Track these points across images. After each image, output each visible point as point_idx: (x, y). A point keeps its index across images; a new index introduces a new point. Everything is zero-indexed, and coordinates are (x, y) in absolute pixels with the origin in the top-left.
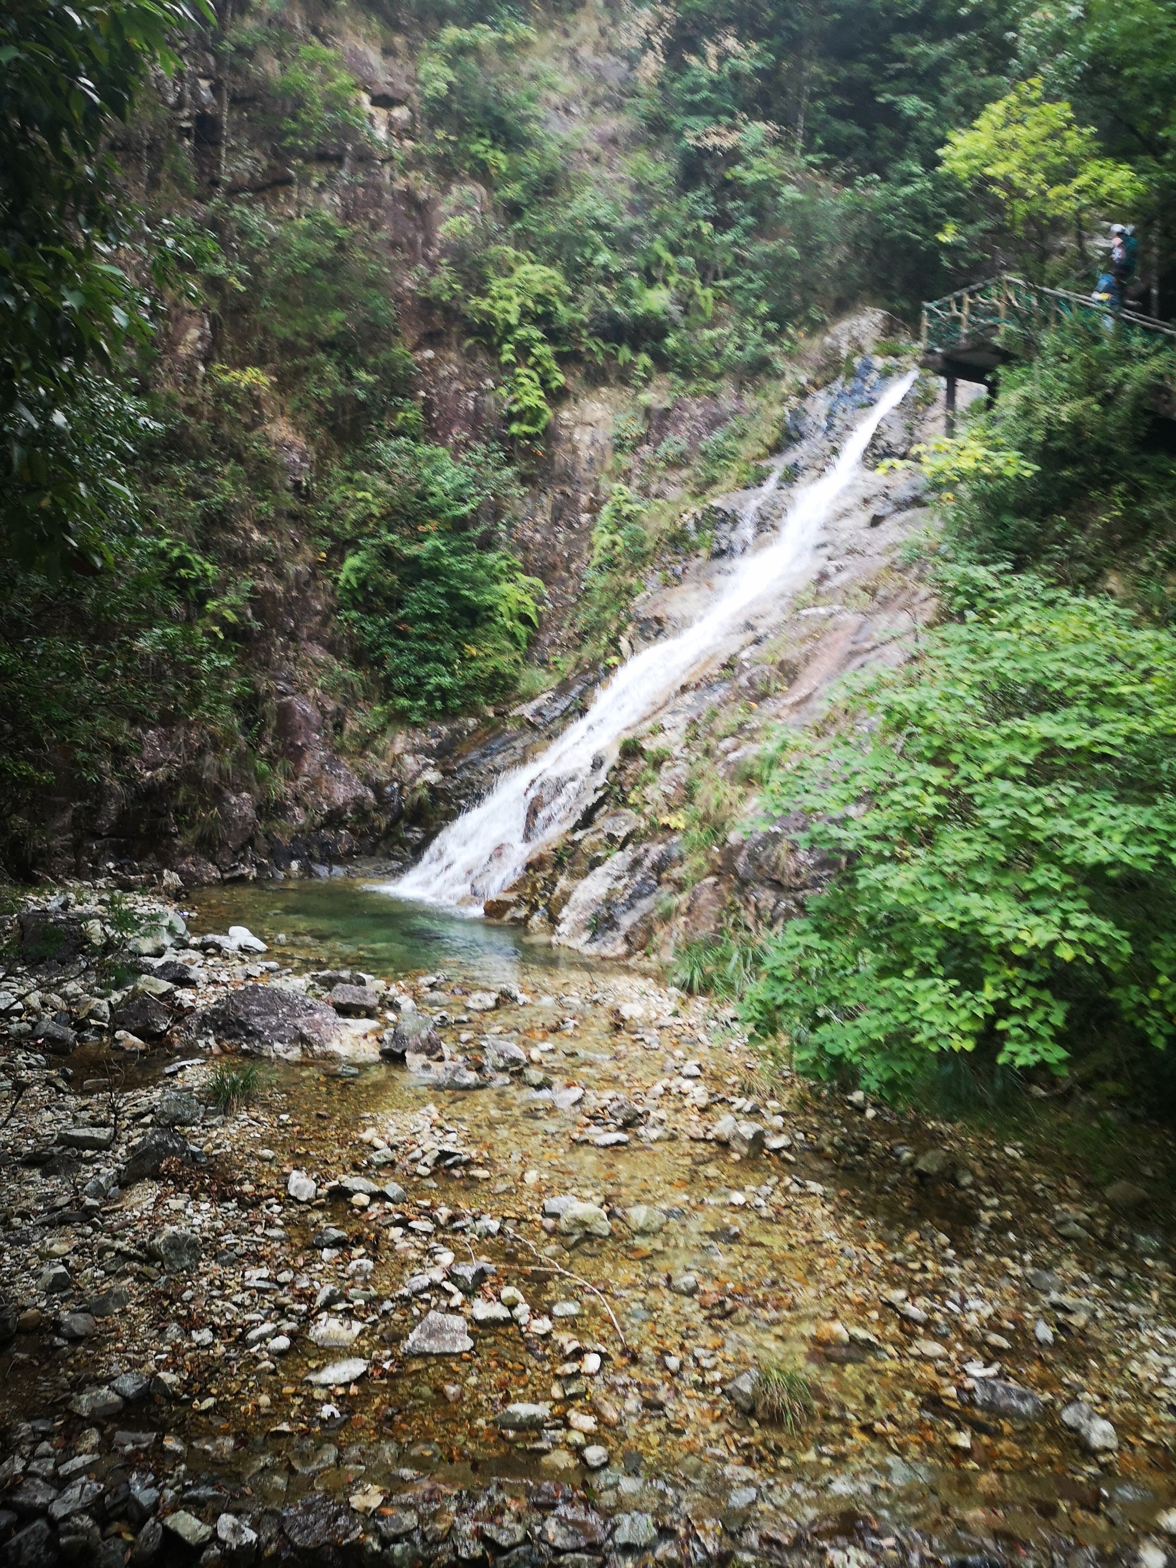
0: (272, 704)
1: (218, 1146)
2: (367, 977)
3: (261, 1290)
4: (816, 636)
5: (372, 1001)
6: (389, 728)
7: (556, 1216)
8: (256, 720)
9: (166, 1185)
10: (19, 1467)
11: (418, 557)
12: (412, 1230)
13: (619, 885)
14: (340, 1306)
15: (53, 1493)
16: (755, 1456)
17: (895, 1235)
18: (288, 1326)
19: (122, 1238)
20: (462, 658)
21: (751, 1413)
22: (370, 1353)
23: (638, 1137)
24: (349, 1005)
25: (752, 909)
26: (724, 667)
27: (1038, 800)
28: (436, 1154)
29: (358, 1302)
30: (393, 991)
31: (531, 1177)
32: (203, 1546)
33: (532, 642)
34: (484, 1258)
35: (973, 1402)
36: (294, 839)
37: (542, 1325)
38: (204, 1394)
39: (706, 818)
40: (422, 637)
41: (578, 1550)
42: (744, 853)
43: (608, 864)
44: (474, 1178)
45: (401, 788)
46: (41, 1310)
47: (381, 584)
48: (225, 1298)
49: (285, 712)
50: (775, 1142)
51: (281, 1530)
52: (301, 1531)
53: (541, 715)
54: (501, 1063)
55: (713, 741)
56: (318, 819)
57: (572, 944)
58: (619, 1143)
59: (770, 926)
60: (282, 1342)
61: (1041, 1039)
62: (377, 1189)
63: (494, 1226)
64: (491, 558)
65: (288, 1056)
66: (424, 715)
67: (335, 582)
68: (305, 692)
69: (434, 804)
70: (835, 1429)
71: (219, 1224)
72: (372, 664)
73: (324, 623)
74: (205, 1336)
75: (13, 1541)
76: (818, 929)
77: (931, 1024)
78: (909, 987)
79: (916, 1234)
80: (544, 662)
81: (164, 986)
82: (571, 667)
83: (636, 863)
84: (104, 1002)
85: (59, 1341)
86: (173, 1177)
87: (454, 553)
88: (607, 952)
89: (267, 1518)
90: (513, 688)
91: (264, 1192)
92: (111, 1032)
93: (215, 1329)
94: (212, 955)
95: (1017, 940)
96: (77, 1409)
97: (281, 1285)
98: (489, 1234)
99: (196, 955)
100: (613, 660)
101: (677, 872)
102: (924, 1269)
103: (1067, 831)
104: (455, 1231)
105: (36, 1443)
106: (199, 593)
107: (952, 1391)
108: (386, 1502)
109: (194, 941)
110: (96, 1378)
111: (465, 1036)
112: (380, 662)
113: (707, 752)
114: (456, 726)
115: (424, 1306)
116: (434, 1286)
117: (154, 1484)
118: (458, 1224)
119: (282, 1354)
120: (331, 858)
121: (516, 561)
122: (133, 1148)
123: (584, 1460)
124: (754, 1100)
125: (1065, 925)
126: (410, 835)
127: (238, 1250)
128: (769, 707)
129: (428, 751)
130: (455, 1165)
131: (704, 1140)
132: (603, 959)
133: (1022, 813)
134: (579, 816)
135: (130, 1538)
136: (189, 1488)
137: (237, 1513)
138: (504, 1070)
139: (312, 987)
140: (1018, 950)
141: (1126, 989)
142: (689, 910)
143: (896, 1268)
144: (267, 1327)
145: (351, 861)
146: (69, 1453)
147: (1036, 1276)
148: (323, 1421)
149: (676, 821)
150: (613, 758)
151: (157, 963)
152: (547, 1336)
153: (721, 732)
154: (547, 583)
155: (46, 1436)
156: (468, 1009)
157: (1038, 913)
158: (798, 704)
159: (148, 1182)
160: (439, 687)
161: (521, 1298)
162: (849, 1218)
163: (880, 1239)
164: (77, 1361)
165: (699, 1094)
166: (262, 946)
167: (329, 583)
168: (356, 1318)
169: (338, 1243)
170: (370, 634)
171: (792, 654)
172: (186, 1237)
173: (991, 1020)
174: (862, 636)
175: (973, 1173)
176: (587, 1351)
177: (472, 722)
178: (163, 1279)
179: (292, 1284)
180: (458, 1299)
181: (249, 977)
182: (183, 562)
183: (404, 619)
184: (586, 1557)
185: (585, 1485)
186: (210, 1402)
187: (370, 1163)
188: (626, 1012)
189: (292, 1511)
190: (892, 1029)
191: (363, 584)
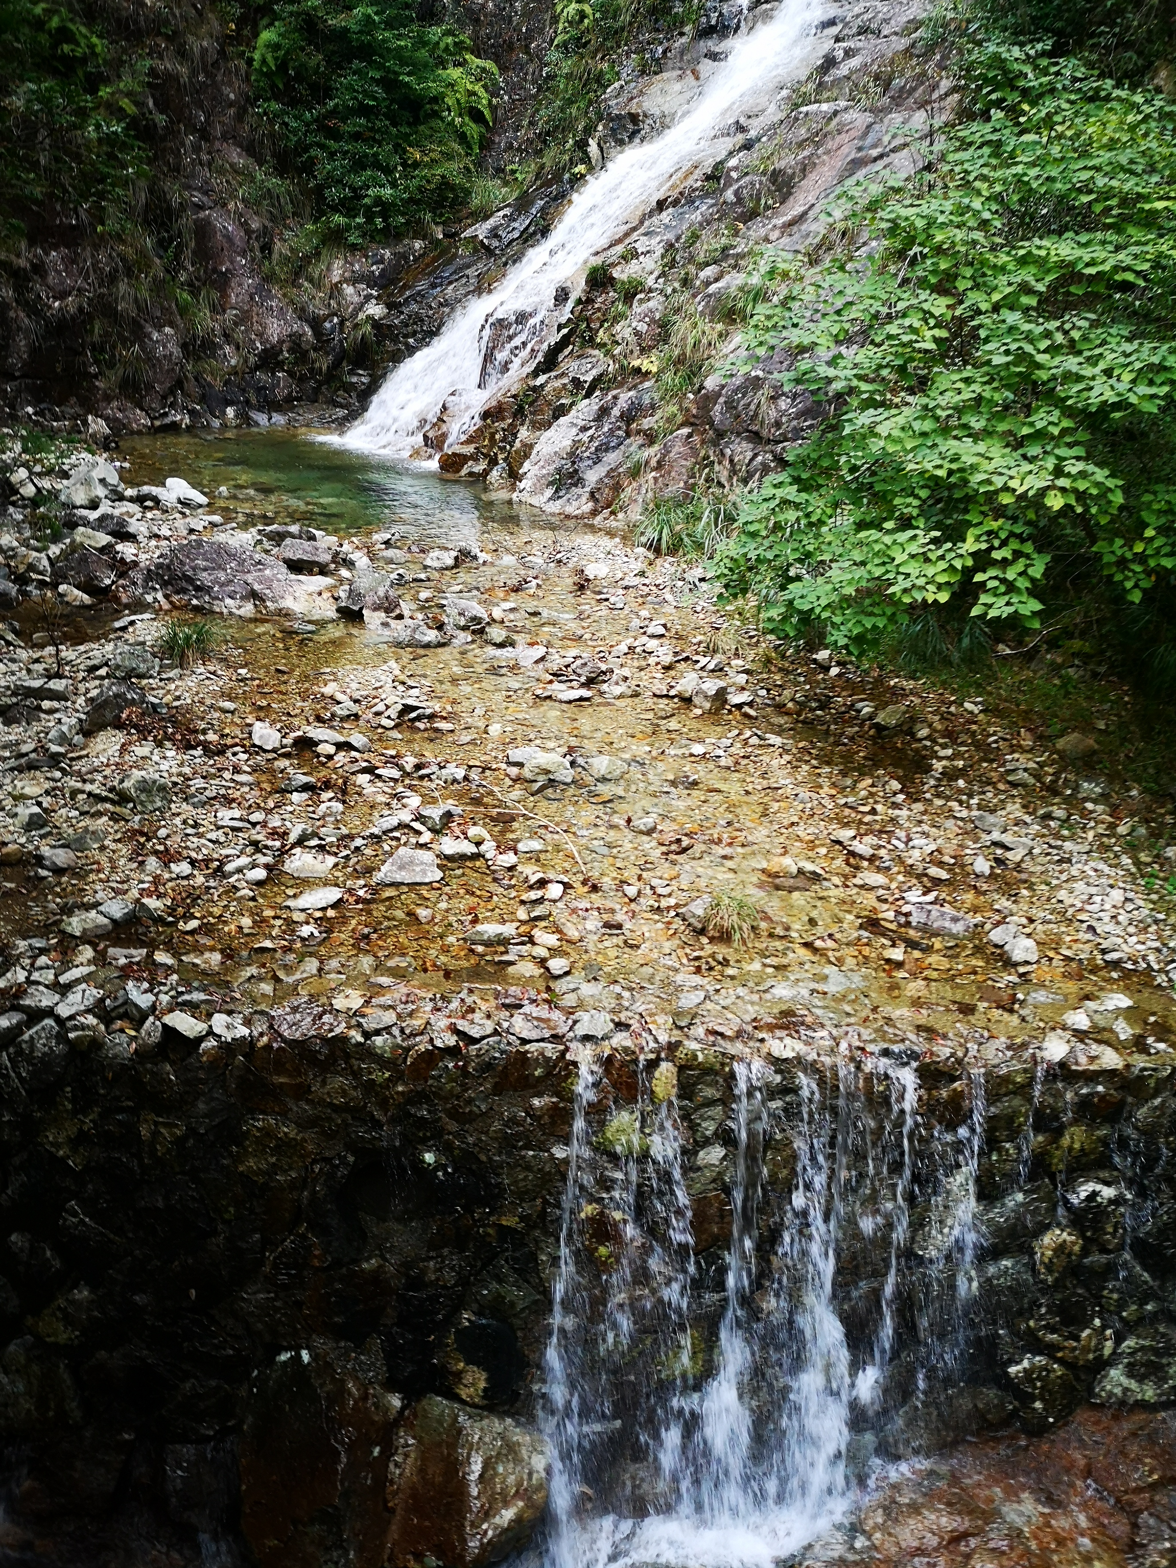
0: (187, 220)
1: (178, 698)
2: (318, 533)
3: (234, 829)
4: (817, 138)
5: (325, 558)
6: (324, 251)
7: (520, 765)
8: (171, 240)
9: (129, 734)
10: (21, 976)
11: (346, 30)
12: (379, 777)
13: (585, 437)
14: (314, 842)
15: (57, 997)
16: (704, 967)
17: (849, 782)
18: (262, 859)
19: (92, 781)
20: (404, 165)
21: (702, 932)
22: (344, 882)
23: (601, 693)
24: (301, 561)
25: (726, 463)
26: (708, 178)
27: (1048, 334)
28: (400, 707)
29: (329, 840)
30: (346, 547)
31: (495, 729)
32: (200, 1039)
33: (486, 144)
34: (451, 801)
35: (908, 924)
36: (227, 383)
37: (509, 859)
38: (188, 917)
39: (680, 360)
40: (356, 137)
41: (542, 1040)
42: (722, 400)
43: (573, 412)
44: (437, 730)
45: (342, 323)
46: (22, 845)
47: (303, 65)
48: (200, 835)
49: (203, 230)
50: (736, 699)
51: (271, 1027)
52: (290, 1027)
53: (496, 236)
54: (462, 622)
55: (692, 269)
56: (252, 360)
57: (534, 501)
58: (581, 699)
59: (745, 481)
60: (260, 874)
61: (1018, 591)
62: (342, 739)
63: (460, 773)
64: (435, 32)
65: (241, 612)
66: (363, 236)
67: (250, 61)
68: (224, 205)
69: (379, 343)
70: (778, 944)
71: (187, 770)
72: (299, 171)
73: (240, 117)
74: (184, 868)
75: (26, 1037)
76: (796, 480)
77: (908, 575)
78: (888, 540)
79: (870, 781)
80: (500, 170)
81: (103, 539)
82: (531, 177)
83: (604, 412)
84: (43, 555)
85: (43, 873)
86: (135, 727)
87: (389, 25)
88: (570, 510)
89: (257, 1017)
90: (465, 203)
91: (229, 741)
92: (54, 586)
93: (193, 863)
94: (151, 509)
95: (1006, 489)
96: (69, 929)
97: (254, 825)
98: (455, 781)
99: (134, 508)
100: (581, 168)
101: (647, 423)
102: (873, 812)
103: (1075, 369)
104: (422, 778)
105: (34, 958)
106: (88, 76)
107: (891, 915)
108: (367, 1002)
109: (130, 492)
110: (83, 904)
111: (423, 595)
112: (309, 167)
113: (686, 282)
114: (400, 249)
115: (394, 843)
116: (401, 826)
117: (150, 990)
118: (423, 772)
119: (260, 883)
120: (271, 406)
121: (465, 37)
122: (92, 699)
123: (547, 969)
124: (718, 658)
125: (1058, 472)
126: (354, 379)
127: (208, 793)
128: (757, 229)
129: (370, 280)
130: (418, 718)
131: (667, 696)
132: (568, 517)
133: (1029, 348)
134: (540, 358)
135: (133, 1033)
136: (182, 993)
137: (230, 1013)
138: (464, 628)
139: (259, 542)
140: (1006, 499)
141: (1111, 542)
142: (659, 466)
143: (847, 811)
144: (244, 861)
145: (292, 409)
146: (67, 965)
147: (980, 818)
148: (303, 939)
149: (650, 364)
150: (578, 290)
151: (93, 515)
152: (512, 868)
153: (701, 258)
154: (503, 69)
155: (43, 951)
156: (426, 567)
157: (1031, 460)
158: (791, 224)
159: (110, 731)
160: (378, 201)
161: (487, 836)
162: (806, 767)
163: (834, 785)
164: (64, 890)
165: (664, 653)
166: (204, 500)
167: (243, 65)
168: (329, 853)
169: (305, 788)
170: (295, 132)
171: (787, 161)
172: (155, 782)
173: (968, 573)
174: (869, 141)
175: (930, 726)
176: (550, 881)
177: (418, 245)
178: (137, 818)
179: (264, 824)
180: (427, 837)
181: (192, 531)
182: (64, 35)
183: (333, 113)
184: (550, 1046)
185: (548, 989)
186: (193, 924)
187: (333, 715)
188: (590, 572)
189: (280, 1012)
190: (864, 584)
191: (283, 66)
